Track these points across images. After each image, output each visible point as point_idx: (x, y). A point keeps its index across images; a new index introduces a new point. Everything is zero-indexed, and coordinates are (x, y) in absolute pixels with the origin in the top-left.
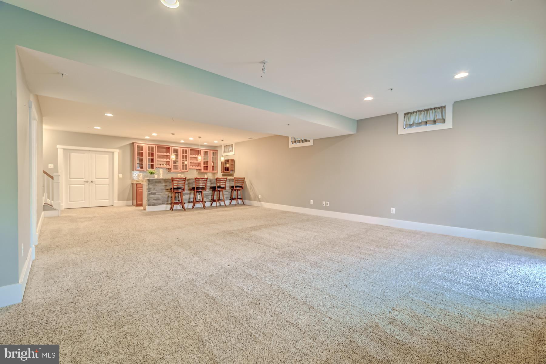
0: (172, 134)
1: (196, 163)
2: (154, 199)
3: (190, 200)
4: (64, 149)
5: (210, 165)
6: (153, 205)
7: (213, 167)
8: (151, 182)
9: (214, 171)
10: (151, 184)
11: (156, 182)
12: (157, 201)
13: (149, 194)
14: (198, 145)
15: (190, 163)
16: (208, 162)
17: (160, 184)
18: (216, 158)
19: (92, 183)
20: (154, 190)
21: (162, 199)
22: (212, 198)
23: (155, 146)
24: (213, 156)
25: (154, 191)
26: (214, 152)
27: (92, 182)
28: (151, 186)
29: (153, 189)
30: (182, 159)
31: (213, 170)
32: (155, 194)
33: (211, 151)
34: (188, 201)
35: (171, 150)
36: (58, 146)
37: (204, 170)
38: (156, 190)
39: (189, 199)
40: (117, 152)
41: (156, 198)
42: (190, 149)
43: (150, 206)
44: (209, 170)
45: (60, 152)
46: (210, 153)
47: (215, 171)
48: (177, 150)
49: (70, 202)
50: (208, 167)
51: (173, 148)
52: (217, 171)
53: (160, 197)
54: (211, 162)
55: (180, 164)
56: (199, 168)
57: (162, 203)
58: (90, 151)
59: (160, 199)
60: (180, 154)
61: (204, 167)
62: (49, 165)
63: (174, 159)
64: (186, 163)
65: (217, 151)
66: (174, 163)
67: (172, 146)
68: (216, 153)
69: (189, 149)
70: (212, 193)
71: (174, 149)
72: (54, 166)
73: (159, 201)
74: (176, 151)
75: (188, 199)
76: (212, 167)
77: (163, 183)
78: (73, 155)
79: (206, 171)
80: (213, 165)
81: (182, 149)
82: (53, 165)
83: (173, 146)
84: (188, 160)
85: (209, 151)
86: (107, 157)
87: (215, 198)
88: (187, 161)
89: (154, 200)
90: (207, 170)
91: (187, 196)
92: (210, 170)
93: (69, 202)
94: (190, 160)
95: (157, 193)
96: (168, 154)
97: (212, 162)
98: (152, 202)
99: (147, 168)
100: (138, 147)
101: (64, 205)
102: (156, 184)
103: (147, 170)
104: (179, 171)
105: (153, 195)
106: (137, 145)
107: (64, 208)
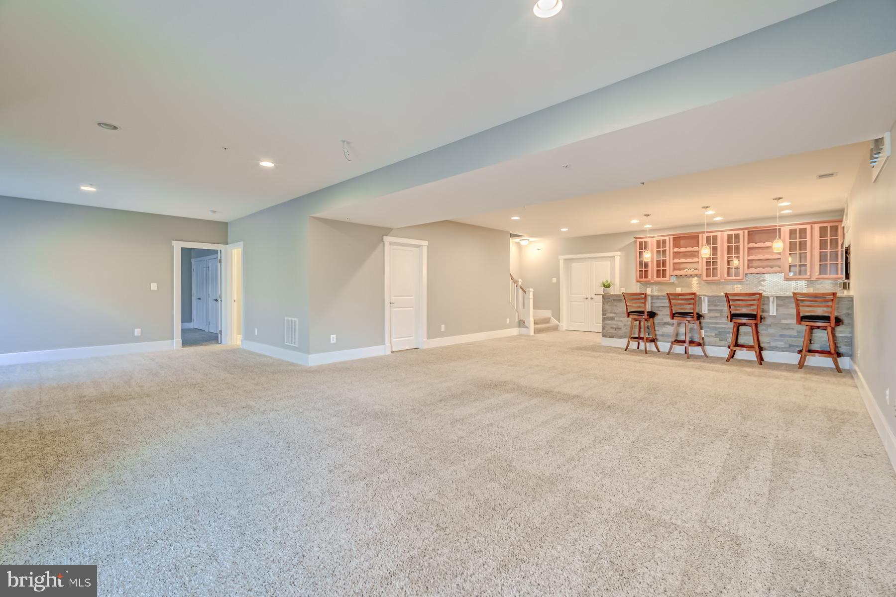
0: (645, 215)
1: (767, 259)
2: (612, 328)
4: (565, 260)
5: (813, 262)
6: (610, 337)
8: (607, 299)
9: (828, 276)
10: (608, 302)
11: (613, 299)
12: (616, 332)
13: (604, 318)
14: (774, 218)
15: (747, 260)
17: (618, 303)
18: (836, 240)
19: (592, 301)
20: (611, 313)
21: (624, 329)
23: (668, 237)
25: (613, 315)
26: (828, 225)
27: (592, 299)
28: (607, 307)
29: (609, 311)
30: (726, 256)
32: (612, 319)
35: (703, 239)
36: (560, 257)
38: (615, 313)
40: (618, 255)
41: (614, 326)
42: (749, 231)
43: (613, 338)
44: (808, 274)
45: (562, 262)
46: (814, 231)
47: (833, 276)
48: (715, 238)
53: (621, 325)
54: (817, 254)
55: (722, 265)
56: (775, 270)
58: (589, 258)
59: (621, 328)
60: (723, 245)
61: (793, 267)
62: (553, 279)
63: (708, 256)
64: (735, 262)
66: (708, 263)
67: (704, 232)
68: (835, 228)
69: (747, 231)
73: (619, 332)
74: (712, 241)
78: (575, 265)
79: (798, 276)
81: (726, 233)
82: (556, 279)
83: (706, 230)
84: (741, 254)
85: (808, 226)
86: (607, 263)
88: (738, 257)
89: (612, 329)
91: (666, 327)
92: (812, 272)
93: (569, 323)
94: (748, 254)
95: (616, 319)
96: (696, 249)
98: (608, 331)
99: (655, 277)
100: (641, 243)
101: (564, 325)
102: (615, 304)
103: (654, 280)
104: (719, 279)
105: (609, 320)
106: (638, 241)
107: (564, 328)
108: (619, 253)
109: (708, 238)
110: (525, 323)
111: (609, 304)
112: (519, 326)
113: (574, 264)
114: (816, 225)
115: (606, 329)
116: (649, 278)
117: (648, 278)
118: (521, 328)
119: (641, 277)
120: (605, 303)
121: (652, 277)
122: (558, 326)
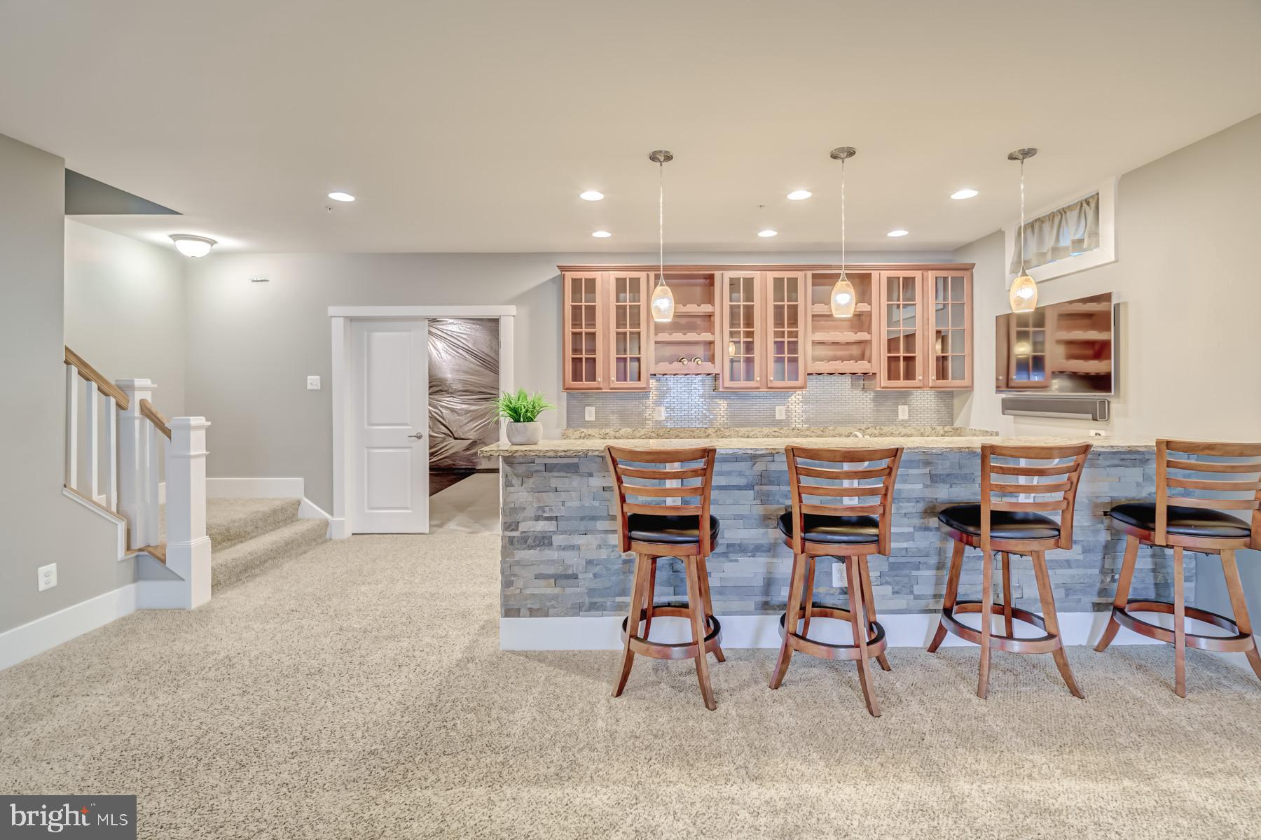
1: (847, 343)
2: (538, 577)
3: (774, 589)
4: (351, 319)
5: (927, 350)
6: (533, 613)
7: (945, 358)
8: (521, 469)
9: (950, 382)
10: (523, 478)
11: (548, 468)
12: (557, 590)
14: (856, 248)
15: (814, 343)
16: (914, 335)
17: (576, 481)
18: (959, 308)
20: (537, 518)
21: (586, 579)
22: (938, 583)
23: (645, 274)
24: (945, 298)
25: (541, 526)
26: (950, 275)
28: (521, 496)
29: (530, 512)
30: (772, 329)
31: (942, 373)
32: (544, 541)
33: (931, 275)
34: (761, 599)
36: (332, 310)
37: (892, 375)
38: (553, 518)
39: (769, 583)
40: (509, 315)
41: (550, 570)
42: (814, 276)
43: (547, 615)
44: (919, 377)
45: (338, 327)
46: (927, 284)
47: (958, 383)
48: (749, 283)
49: (370, 511)
50: (913, 358)
51: (729, 275)
52: (966, 382)
53: (573, 561)
54: (932, 335)
55: (762, 353)
56: (861, 367)
57: (587, 600)
59: (575, 577)
60: (764, 301)
61: (892, 361)
62: (309, 377)
65: (969, 268)
67: (723, 267)
68: (958, 282)
69: (809, 274)
70: (941, 552)
71: (731, 279)
72: (322, 381)
73: (568, 590)
74: (741, 290)
75: (759, 582)
76: (938, 358)
77: (591, 475)
78: (381, 338)
79: (902, 383)
80: (943, 350)
81: (771, 275)
82: (318, 377)
83: (727, 263)
84: (801, 329)
85: (918, 275)
87: (969, 587)
89: (542, 582)
90: (909, 375)
92: (925, 374)
93: (367, 511)
94: (815, 329)
95: (558, 540)
96: (707, 308)
97: (938, 332)
98: (528, 592)
99: (613, 378)
100: (576, 283)
101: (346, 522)
102: (554, 483)
103: (612, 386)
104: (758, 385)
105: (530, 548)
106: (569, 276)
107: (347, 533)
108: (513, 309)
109: (734, 283)
110: (164, 561)
111: (530, 483)
112: (138, 576)
113: (377, 335)
114: (930, 272)
115: (519, 583)
116: (599, 379)
117: (594, 380)
118: (144, 584)
119: (576, 376)
120: (515, 481)
121: (607, 378)
122: (326, 524)
